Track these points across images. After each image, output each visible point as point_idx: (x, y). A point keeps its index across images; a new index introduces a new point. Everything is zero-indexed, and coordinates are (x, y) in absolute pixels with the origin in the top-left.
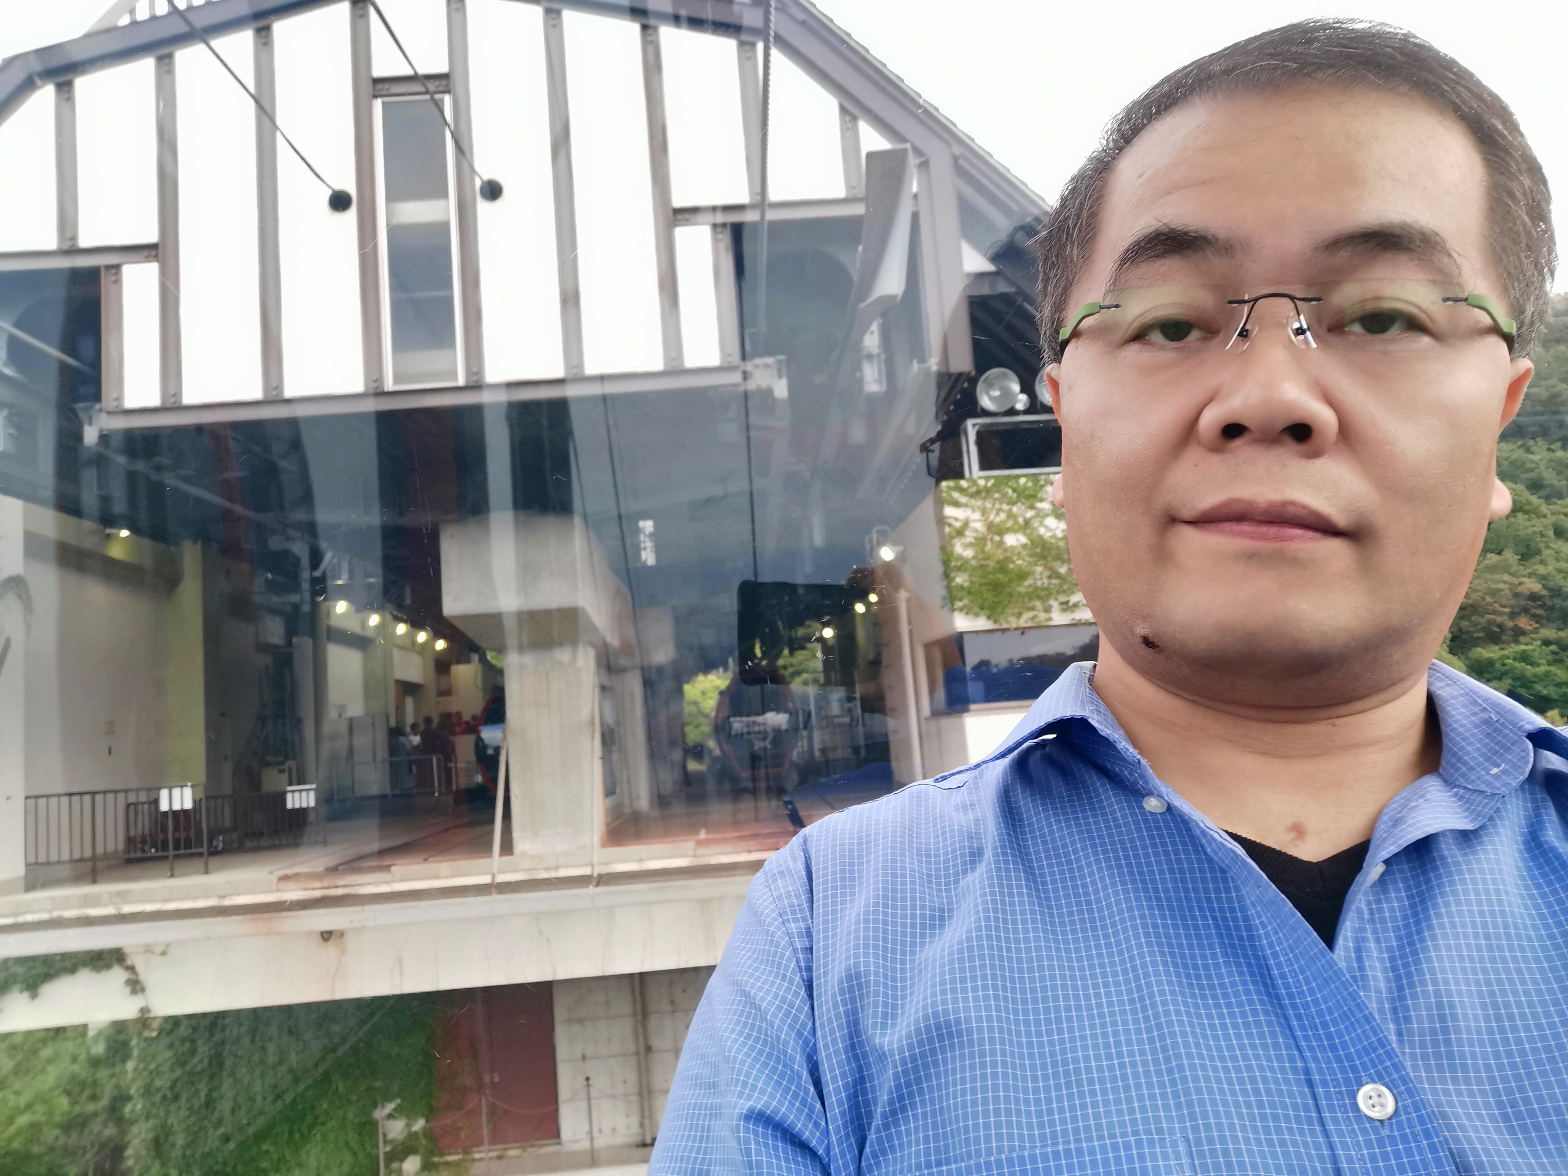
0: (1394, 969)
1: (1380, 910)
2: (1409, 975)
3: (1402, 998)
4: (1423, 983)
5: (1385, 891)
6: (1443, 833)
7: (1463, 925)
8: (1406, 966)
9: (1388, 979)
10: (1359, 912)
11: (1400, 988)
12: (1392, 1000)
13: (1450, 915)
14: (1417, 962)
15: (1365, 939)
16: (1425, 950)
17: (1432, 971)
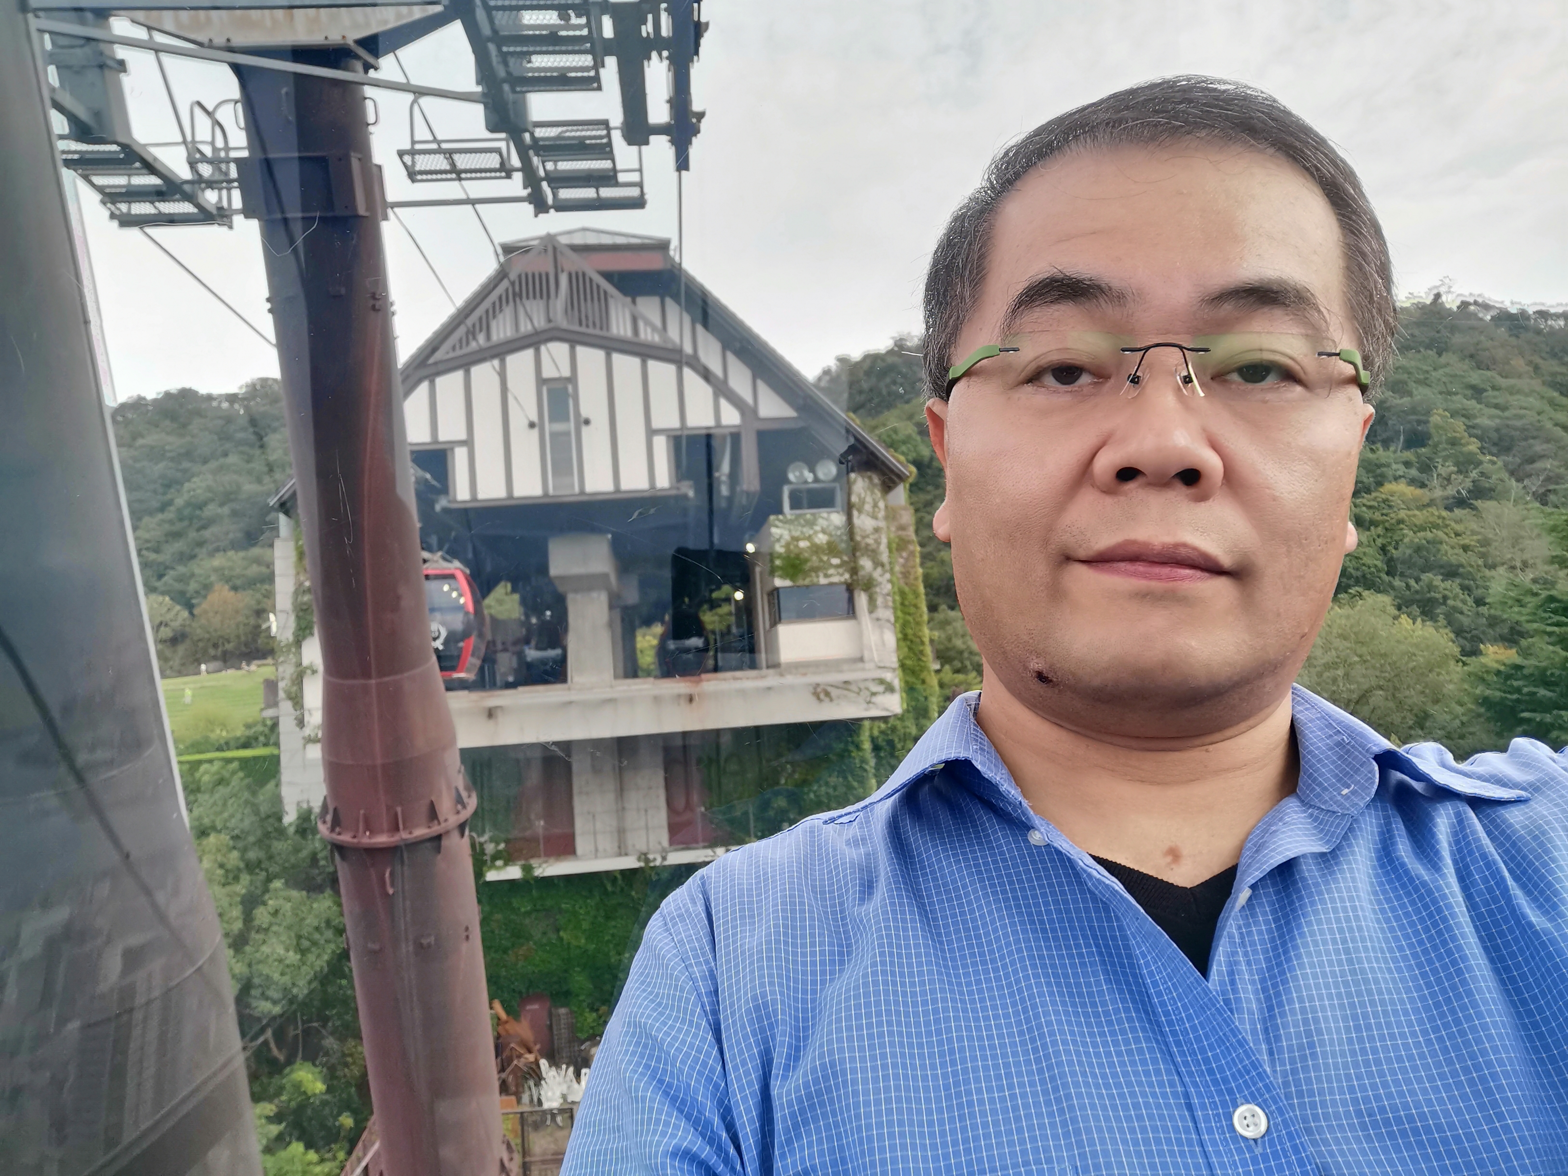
0: (1265, 990)
1: (1250, 933)
2: (1278, 995)
3: (1272, 1017)
4: (1290, 1001)
5: (1254, 915)
6: (1304, 856)
7: (1325, 942)
8: (1275, 986)
9: (1258, 1000)
10: (1231, 936)
11: (1270, 1008)
12: (1264, 1021)
13: (1312, 933)
14: (1285, 982)
15: (1237, 963)
16: (1292, 969)
17: (1298, 989)
